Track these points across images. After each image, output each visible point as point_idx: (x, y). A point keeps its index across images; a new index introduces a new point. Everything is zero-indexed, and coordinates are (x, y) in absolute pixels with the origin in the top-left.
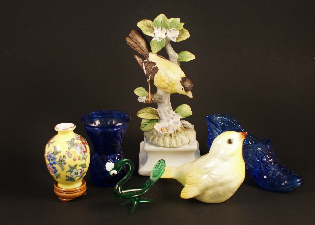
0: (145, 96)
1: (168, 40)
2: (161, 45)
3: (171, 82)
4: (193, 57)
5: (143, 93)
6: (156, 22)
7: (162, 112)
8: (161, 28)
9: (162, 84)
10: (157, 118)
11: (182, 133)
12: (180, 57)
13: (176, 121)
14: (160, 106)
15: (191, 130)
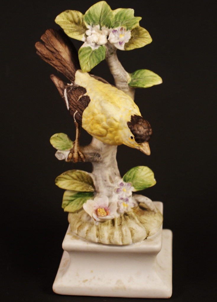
0: (67, 148)
1: (111, 48)
2: (97, 57)
3: (111, 124)
4: (158, 80)
5: (65, 143)
6: (89, 14)
7: (100, 178)
8: (98, 26)
9: (96, 129)
10: (91, 189)
11: (134, 218)
12: (135, 79)
13: (124, 197)
14: (97, 168)
15: (153, 213)
